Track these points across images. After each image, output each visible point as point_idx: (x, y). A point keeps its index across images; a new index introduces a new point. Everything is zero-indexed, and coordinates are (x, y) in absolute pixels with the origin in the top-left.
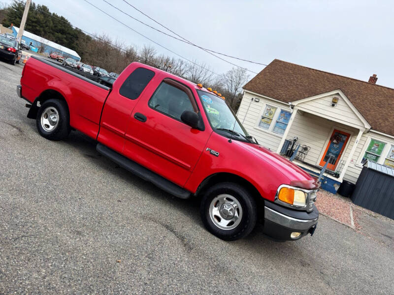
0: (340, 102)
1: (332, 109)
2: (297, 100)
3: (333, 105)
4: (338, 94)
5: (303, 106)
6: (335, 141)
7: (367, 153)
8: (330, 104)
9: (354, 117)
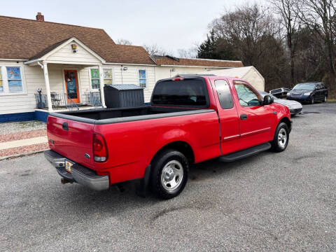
0: (78, 48)
1: (74, 55)
2: (43, 55)
3: (75, 52)
4: (74, 41)
5: (49, 59)
6: (69, 80)
7: (92, 80)
8: (71, 51)
9: (91, 57)
